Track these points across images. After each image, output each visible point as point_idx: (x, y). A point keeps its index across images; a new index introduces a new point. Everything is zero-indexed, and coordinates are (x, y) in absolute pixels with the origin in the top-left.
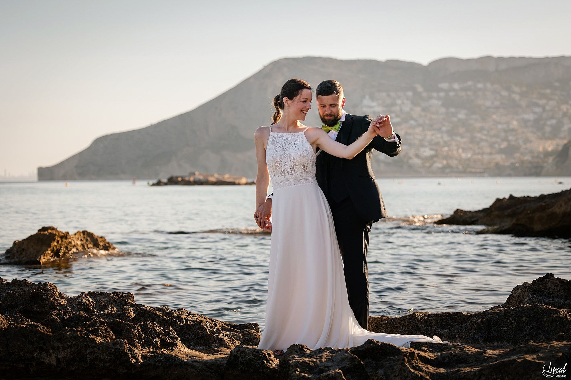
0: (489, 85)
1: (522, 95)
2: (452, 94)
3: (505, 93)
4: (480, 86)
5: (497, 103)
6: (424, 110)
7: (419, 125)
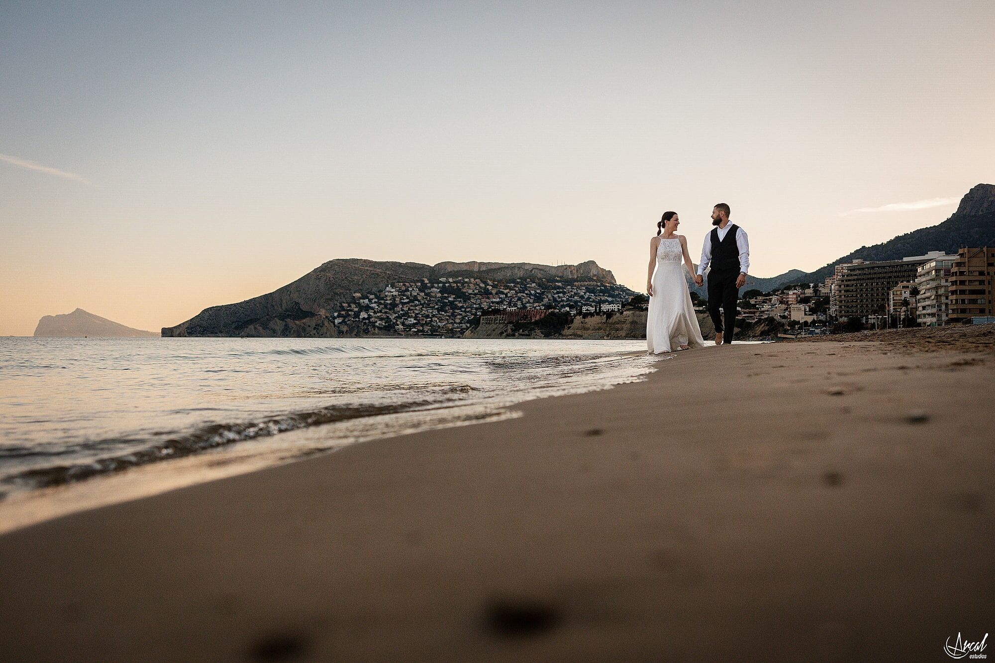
0: (472, 280)
1: (494, 286)
2: (447, 285)
3: (482, 285)
4: (466, 280)
5: (476, 291)
6: (426, 294)
7: (421, 304)
